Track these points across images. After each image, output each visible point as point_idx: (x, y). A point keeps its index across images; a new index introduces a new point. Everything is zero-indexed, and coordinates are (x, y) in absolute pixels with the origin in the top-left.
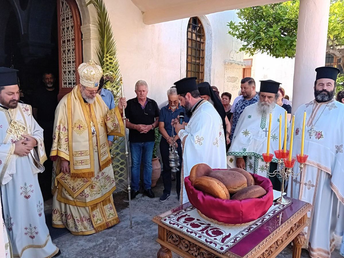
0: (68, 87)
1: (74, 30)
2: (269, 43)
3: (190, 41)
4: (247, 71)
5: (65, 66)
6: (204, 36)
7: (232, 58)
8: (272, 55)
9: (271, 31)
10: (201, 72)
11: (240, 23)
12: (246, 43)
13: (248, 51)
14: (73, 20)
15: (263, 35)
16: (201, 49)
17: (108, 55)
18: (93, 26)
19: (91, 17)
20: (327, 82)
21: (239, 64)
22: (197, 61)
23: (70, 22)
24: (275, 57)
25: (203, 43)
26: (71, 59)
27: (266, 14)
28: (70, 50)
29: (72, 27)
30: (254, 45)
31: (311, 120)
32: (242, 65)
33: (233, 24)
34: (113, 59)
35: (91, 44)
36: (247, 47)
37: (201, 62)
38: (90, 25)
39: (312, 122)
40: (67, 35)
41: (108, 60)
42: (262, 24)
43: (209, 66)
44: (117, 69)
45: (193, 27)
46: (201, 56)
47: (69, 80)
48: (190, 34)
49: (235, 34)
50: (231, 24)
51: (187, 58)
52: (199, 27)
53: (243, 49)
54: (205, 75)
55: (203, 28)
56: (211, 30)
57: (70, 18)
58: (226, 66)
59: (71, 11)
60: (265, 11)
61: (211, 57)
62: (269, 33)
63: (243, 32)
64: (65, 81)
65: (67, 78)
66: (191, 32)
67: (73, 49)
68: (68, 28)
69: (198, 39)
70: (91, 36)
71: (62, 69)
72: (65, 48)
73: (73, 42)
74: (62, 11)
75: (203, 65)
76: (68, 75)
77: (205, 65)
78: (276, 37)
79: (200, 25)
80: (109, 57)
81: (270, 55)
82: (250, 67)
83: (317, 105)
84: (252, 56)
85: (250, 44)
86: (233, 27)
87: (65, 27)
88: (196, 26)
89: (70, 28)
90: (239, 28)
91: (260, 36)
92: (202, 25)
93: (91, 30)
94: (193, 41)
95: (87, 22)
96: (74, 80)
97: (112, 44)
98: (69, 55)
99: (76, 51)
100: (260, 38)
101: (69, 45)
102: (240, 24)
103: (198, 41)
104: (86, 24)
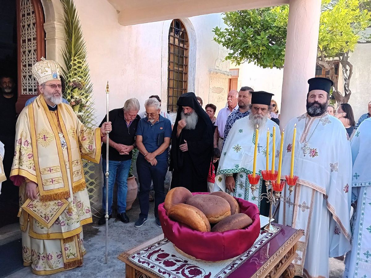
0: (29, 94)
1: (36, 28)
2: (257, 52)
3: (172, 46)
4: (233, 81)
5: (24, 70)
6: (187, 41)
7: (218, 67)
8: (259, 65)
9: (259, 39)
10: (184, 81)
11: (226, 29)
12: (232, 51)
13: (235, 60)
14: (35, 16)
15: (250, 43)
16: (185, 56)
17: (76, 58)
18: (59, 23)
19: (56, 14)
20: (319, 94)
21: (225, 74)
22: (180, 69)
23: (31, 18)
24: (262, 67)
25: (186, 49)
26: (32, 62)
27: (253, 20)
28: (31, 50)
29: (34, 24)
30: (240, 54)
31: (304, 135)
32: (228, 75)
33: (219, 30)
34: (83, 63)
35: (55, 45)
36: (234, 55)
37: (184, 70)
38: (55, 22)
39: (305, 139)
40: (28, 33)
41: (77, 64)
42: (249, 31)
43: (192, 75)
44: (86, 74)
45: (176, 31)
46: (184, 64)
47: (29, 86)
48: (171, 38)
49: (221, 41)
50: (216, 30)
51: (169, 65)
52: (182, 31)
53: (229, 58)
54: (189, 85)
55: (186, 33)
56: (195, 36)
57: (31, 13)
58: (211, 75)
59: (33, 6)
60: (252, 18)
61: (195, 65)
62: (256, 41)
63: (229, 39)
64: (25, 87)
65: (27, 83)
66: (173, 37)
67: (34, 50)
68: (29, 25)
69: (181, 45)
70: (56, 36)
71: (22, 73)
72: (26, 48)
73: (35, 42)
74: (22, 5)
75: (186, 74)
76: (29, 80)
77: (189, 73)
78: (264, 45)
79: (183, 30)
80: (78, 60)
81: (258, 65)
82: (236, 77)
83: (310, 119)
84: (239, 65)
85: (237, 53)
86: (219, 33)
87: (26, 24)
88: (179, 31)
89: (32, 26)
90: (225, 34)
91: (247, 44)
92: (185, 30)
93: (55, 29)
94: (175, 47)
95: (52, 19)
96: (35, 86)
97: (82, 45)
98: (30, 57)
99: (37, 52)
100: (247, 47)
101: (30, 45)
102: (226, 31)
103: (181, 47)
104: (51, 21)
